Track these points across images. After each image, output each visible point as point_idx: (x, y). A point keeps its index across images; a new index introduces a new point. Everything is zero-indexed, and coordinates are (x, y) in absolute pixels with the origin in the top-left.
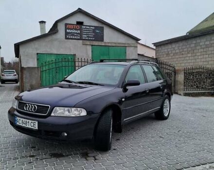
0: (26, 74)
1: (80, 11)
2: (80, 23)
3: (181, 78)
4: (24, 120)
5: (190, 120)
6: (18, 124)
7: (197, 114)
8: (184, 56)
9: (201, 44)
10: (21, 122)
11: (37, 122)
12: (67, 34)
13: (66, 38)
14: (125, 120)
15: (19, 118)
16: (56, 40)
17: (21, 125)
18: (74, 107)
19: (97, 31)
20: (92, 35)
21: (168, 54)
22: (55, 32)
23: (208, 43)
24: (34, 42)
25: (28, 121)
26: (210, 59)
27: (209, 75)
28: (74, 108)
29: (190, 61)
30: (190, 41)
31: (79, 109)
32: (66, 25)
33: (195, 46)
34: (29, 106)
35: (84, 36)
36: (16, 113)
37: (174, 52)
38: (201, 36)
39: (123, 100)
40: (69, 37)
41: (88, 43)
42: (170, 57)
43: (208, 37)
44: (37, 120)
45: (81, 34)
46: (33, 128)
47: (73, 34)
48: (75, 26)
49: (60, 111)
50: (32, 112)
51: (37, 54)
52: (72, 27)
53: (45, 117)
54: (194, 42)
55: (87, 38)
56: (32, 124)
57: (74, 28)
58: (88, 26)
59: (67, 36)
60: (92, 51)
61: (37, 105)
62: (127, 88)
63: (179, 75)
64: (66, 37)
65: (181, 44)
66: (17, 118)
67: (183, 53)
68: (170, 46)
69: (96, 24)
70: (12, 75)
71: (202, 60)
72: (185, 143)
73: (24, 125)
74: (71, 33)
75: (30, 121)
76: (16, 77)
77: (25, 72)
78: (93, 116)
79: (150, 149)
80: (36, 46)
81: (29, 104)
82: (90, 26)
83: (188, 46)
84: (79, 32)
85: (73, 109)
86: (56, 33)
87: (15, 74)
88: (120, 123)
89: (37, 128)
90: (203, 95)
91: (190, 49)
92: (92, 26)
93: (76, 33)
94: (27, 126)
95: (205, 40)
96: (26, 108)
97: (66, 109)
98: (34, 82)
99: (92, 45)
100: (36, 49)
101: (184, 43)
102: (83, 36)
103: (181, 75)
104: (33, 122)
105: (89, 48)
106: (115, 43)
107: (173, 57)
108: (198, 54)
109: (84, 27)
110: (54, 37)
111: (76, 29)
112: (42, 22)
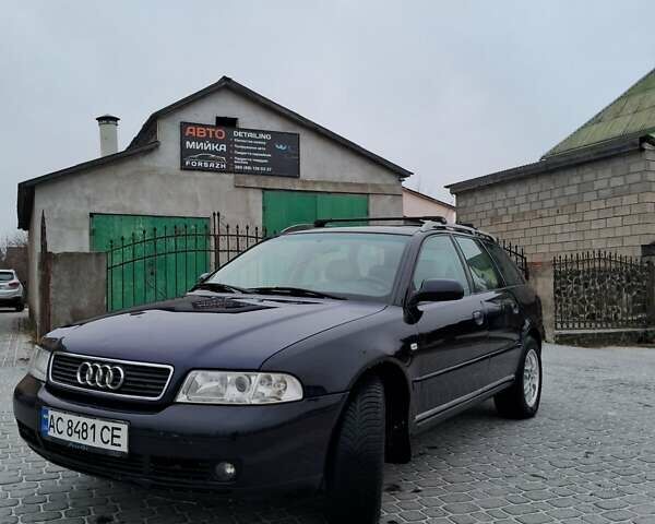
0: (59, 276)
1: (227, 86)
2: (227, 123)
3: (544, 287)
4: (76, 419)
5: (606, 417)
6: (51, 433)
7: (621, 398)
8: (546, 222)
9: (598, 185)
10: (63, 426)
11: (125, 428)
12: (185, 153)
13: (184, 168)
14: (418, 417)
15: (57, 415)
16: (153, 171)
17: (64, 437)
18: (258, 371)
19: (281, 147)
20: (263, 157)
21: (495, 219)
22: (148, 147)
23: (617, 182)
24: (85, 177)
25: (90, 422)
26: (627, 231)
27: (628, 281)
28: (260, 374)
29: (565, 238)
30: (561, 179)
31: (275, 377)
32: (184, 126)
33: (580, 193)
34: (95, 369)
35: (240, 162)
36: (44, 395)
37: (513, 210)
38: (596, 161)
39: (414, 346)
40: (194, 164)
41: (251, 181)
42: (503, 228)
43: (619, 164)
44: (125, 421)
45: (229, 155)
46: (109, 447)
47: (204, 155)
48: (211, 130)
49: (206, 386)
50: (107, 390)
51: (91, 215)
52: (200, 133)
53: (155, 408)
54: (576, 180)
55: (249, 168)
56: (107, 435)
57: (207, 138)
58: (253, 131)
59: (189, 161)
60: (264, 208)
61: (123, 366)
62: (420, 308)
63: (539, 280)
64: (183, 163)
65: (534, 186)
66: (50, 412)
67: (545, 213)
68: (500, 194)
69: (275, 125)
70: (7, 284)
71: (604, 234)
72: (621, 493)
73: (75, 439)
74: (200, 151)
75: (100, 424)
76: (18, 292)
77: (56, 268)
78: (324, 401)
79: (512, 518)
80: (88, 191)
81: (92, 361)
82: (257, 132)
83: (556, 193)
84: (223, 148)
85: (256, 378)
86: (151, 150)
87: (16, 280)
88: (405, 428)
89: (124, 448)
90: (614, 340)
91: (563, 202)
92: (264, 132)
93: (215, 152)
94: (89, 442)
95: (608, 173)
96: (83, 376)
97: (231, 377)
98: (84, 303)
99: (264, 189)
100: (88, 199)
101: (545, 182)
102: (238, 160)
103: (546, 280)
104: (110, 425)
105: (256, 199)
106: (336, 184)
107: (513, 227)
108: (588, 216)
109: (240, 134)
110: (147, 162)
111: (214, 141)
112: (107, 120)
